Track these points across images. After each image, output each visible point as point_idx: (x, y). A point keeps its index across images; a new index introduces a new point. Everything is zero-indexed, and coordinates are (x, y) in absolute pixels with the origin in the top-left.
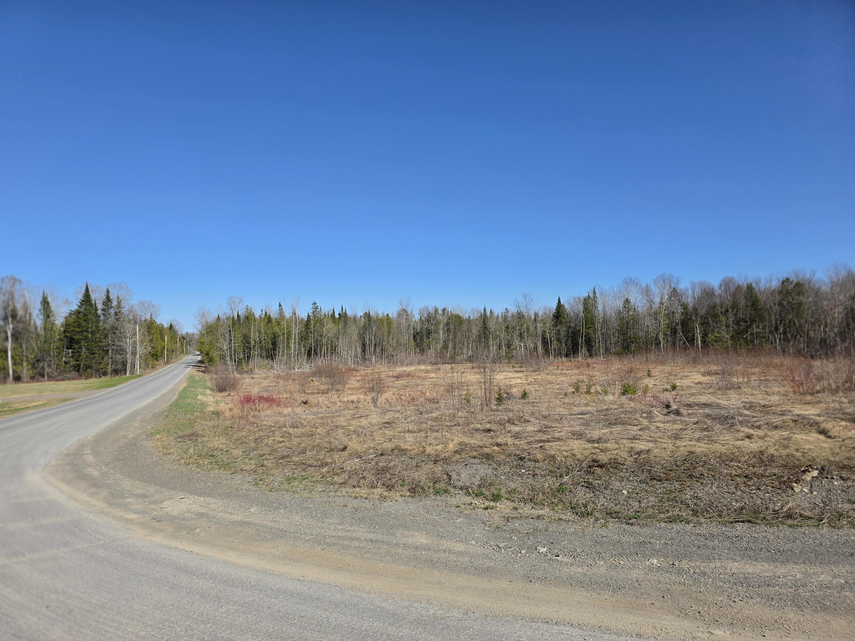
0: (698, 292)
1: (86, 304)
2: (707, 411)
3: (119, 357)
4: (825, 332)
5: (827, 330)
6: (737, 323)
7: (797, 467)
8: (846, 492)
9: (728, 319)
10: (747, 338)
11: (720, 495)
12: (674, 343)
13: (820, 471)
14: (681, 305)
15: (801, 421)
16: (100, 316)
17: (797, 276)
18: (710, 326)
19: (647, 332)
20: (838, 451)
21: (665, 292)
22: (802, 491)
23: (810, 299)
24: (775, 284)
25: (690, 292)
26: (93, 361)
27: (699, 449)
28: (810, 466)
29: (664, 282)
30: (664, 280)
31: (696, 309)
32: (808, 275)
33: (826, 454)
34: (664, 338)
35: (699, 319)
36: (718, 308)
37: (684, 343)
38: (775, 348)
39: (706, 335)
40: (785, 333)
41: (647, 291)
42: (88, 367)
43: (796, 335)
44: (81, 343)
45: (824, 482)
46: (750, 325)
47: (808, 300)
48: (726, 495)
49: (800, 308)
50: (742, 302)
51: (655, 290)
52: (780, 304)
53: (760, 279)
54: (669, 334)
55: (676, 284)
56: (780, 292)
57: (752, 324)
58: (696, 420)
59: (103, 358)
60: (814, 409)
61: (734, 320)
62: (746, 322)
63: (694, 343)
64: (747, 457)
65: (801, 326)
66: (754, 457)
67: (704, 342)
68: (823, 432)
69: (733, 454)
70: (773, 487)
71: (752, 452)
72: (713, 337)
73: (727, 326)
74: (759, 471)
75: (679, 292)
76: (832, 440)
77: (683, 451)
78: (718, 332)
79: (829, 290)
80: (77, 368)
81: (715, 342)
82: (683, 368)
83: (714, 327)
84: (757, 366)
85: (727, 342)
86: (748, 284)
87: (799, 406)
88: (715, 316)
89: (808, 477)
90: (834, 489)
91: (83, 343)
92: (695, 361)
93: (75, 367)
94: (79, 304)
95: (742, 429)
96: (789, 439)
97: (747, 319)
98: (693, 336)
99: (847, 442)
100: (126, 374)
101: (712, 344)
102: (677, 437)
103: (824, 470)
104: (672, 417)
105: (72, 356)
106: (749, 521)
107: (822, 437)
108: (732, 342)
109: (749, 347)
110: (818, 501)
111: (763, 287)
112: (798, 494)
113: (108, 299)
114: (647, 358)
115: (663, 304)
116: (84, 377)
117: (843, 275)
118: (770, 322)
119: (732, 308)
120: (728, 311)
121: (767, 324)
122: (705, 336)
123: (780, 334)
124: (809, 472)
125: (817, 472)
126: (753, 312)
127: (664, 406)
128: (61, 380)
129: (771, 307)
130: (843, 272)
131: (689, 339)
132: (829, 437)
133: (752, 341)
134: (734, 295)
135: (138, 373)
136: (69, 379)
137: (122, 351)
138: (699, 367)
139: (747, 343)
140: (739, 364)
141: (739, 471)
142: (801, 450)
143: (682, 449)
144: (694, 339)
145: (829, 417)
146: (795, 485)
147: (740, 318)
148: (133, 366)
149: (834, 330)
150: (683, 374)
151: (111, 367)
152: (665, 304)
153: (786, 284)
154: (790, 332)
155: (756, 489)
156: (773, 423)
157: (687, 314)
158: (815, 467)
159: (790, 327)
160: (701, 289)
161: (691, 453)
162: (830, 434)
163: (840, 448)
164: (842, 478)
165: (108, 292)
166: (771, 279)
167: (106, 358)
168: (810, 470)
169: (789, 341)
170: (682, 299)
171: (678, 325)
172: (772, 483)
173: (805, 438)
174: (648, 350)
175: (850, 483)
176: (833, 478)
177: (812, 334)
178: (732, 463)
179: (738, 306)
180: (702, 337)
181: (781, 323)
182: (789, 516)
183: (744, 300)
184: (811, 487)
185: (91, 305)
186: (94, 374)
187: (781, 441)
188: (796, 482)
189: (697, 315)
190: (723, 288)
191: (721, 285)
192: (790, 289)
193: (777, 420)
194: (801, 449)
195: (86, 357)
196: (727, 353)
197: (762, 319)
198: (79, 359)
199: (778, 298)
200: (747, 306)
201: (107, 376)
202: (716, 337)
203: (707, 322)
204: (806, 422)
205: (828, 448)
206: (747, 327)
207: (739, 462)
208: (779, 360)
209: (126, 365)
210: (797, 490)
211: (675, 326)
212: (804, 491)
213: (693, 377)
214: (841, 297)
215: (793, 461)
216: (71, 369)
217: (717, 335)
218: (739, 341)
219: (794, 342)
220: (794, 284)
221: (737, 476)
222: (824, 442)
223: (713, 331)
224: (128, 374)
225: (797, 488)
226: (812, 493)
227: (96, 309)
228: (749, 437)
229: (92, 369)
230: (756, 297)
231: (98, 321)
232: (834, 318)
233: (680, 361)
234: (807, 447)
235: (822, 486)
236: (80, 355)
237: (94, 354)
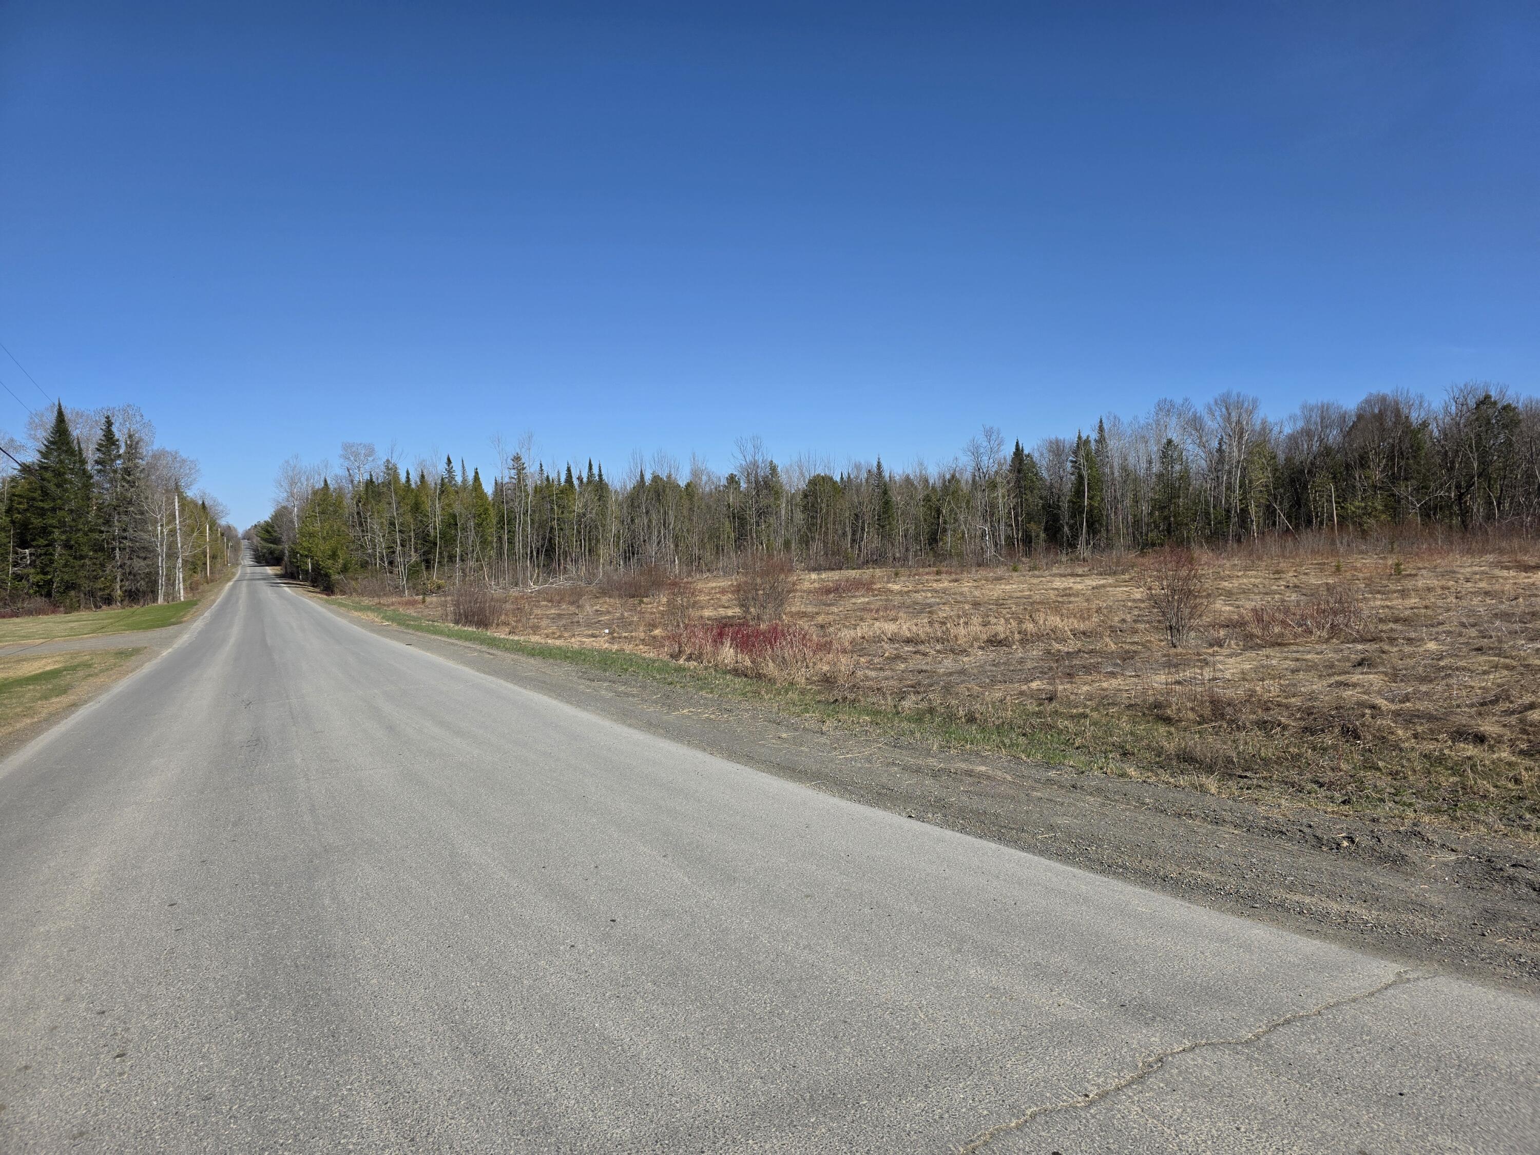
1: (59, 449)
3: (139, 564)
16: (91, 477)
26: (82, 573)
29: (1227, 409)
30: (1226, 403)
34: (1257, 512)
37: (1283, 522)
42: (70, 586)
44: (52, 532)
47: (1523, 436)
49: (1509, 451)
51: (1211, 424)
56: (1473, 423)
59: (103, 565)
80: (45, 590)
91: (56, 534)
93: (39, 586)
94: (43, 449)
100: (155, 600)
105: (32, 563)
113: (109, 439)
116: (62, 609)
128: (11, 616)
135: (182, 599)
136: (30, 613)
137: (147, 552)
147: (1394, 473)
148: (171, 582)
151: (121, 587)
153: (1484, 407)
165: (109, 423)
167: (109, 567)
185: (71, 452)
186: (83, 601)
192: (1491, 416)
195: (66, 565)
198: (48, 569)
199: (1466, 433)
201: (114, 606)
209: (156, 582)
216: (31, 591)
220: (1499, 407)
224: (160, 600)
227: (83, 462)
229: (79, 592)
231: (87, 486)
236: (52, 561)
237: (82, 557)
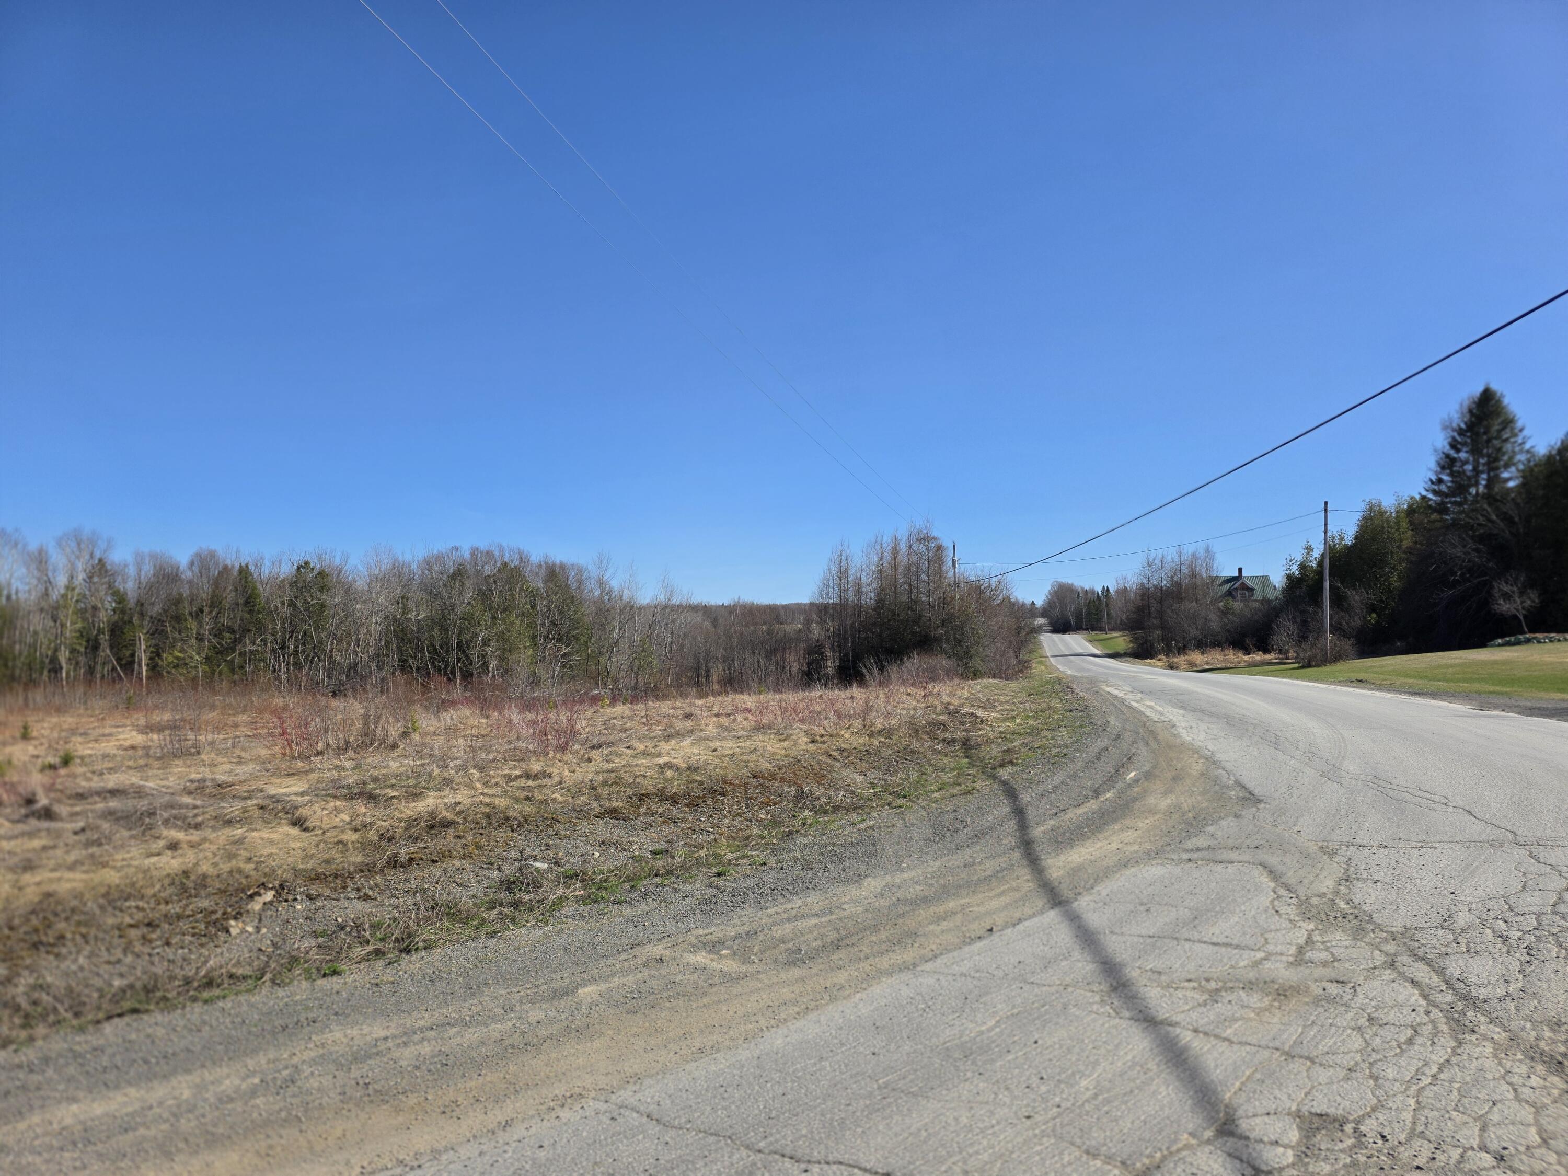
0: (148, 570)
2: (113, 804)
4: (356, 652)
5: (359, 650)
6: (218, 634)
7: (243, 891)
8: (311, 920)
9: (201, 626)
10: (232, 661)
11: (91, 971)
12: (91, 670)
13: (277, 892)
14: (113, 594)
15: (271, 807)
17: (320, 558)
18: (167, 638)
19: (33, 646)
20: (314, 851)
21: (80, 566)
22: (243, 931)
23: (337, 600)
24: (286, 570)
25: (132, 571)
27: (68, 886)
28: (263, 884)
29: (79, 544)
30: (79, 540)
31: (142, 605)
32: (337, 561)
33: (295, 860)
34: (70, 659)
35: (146, 623)
36: (186, 604)
37: (114, 669)
38: (278, 679)
39: (159, 655)
40: (296, 653)
41: (40, 560)
43: (313, 658)
45: (280, 909)
46: (239, 638)
47: (335, 599)
48: (104, 969)
49: (322, 612)
50: (229, 596)
51: (58, 559)
52: (292, 604)
53: (263, 558)
54: (82, 650)
55: (105, 551)
56: (293, 584)
57: (243, 637)
58: (81, 824)
60: (301, 783)
61: (213, 628)
62: (234, 632)
63: (133, 670)
64: (158, 887)
65: (321, 643)
66: (172, 884)
67: (153, 667)
68: (298, 823)
69: (133, 885)
70: (193, 935)
71: (168, 875)
72: (170, 659)
73: (200, 639)
74: (174, 909)
75: (109, 567)
76: (308, 834)
77: (31, 895)
78: (182, 650)
79: (366, 588)
81: (174, 667)
82: (103, 719)
83: (174, 639)
84: (244, 711)
85: (196, 667)
86: (241, 566)
87: (278, 781)
88: (178, 618)
89: (256, 906)
90: (294, 918)
92: (130, 705)
95: (165, 832)
96: (240, 841)
97: (236, 627)
98: (133, 655)
99: (328, 834)
101: (168, 672)
102: (28, 866)
103: (283, 889)
104: (34, 823)
106: (135, 1011)
107: (295, 831)
108: (206, 668)
109: (236, 677)
110: (266, 945)
111: (267, 572)
112: (236, 938)
114: (26, 699)
115: (73, 589)
117: (386, 564)
118: (274, 634)
119: (210, 607)
120: (202, 611)
121: (270, 638)
122: (156, 654)
123: (289, 656)
124: (260, 895)
125: (273, 892)
126: (248, 616)
127: (22, 802)
129: (277, 609)
130: (386, 561)
131: (124, 662)
132: (306, 830)
133: (242, 667)
134: (216, 584)
138: (136, 716)
139: (233, 671)
140: (213, 707)
141: (139, 916)
142: (255, 859)
143: (29, 890)
144: (133, 662)
145: (316, 795)
146: (233, 923)
147: (223, 625)
149: (368, 652)
150: (101, 731)
152: (77, 591)
153: (303, 570)
154: (304, 652)
155: (163, 946)
156: (225, 815)
157: (123, 612)
158: (271, 886)
159: (304, 644)
160: (155, 566)
161: (49, 895)
162: (308, 824)
163: (317, 846)
164: (310, 897)
166: (281, 560)
168: (262, 891)
169: (301, 667)
170: (115, 581)
171: (103, 633)
172: (193, 928)
173: (266, 835)
174: (31, 683)
175: (319, 903)
176: (295, 899)
177: (336, 656)
178: (127, 904)
179: (221, 603)
180: (151, 659)
181: (291, 637)
182: (209, 983)
183: (233, 594)
184: (260, 920)
187: (227, 847)
188: (235, 918)
189: (142, 615)
190: (196, 569)
191: (192, 563)
192: (309, 579)
193: (233, 808)
194: (255, 856)
196: (195, 688)
197: (261, 629)
199: (288, 593)
200: (237, 604)
202: (177, 658)
203: (163, 631)
204: (280, 807)
205: (300, 848)
206: (235, 640)
207: (142, 897)
208: (282, 699)
210: (234, 931)
211: (97, 635)
212: (247, 931)
213: (121, 737)
214: (381, 600)
215: (238, 880)
217: (180, 655)
218: (219, 666)
219: (310, 669)
220: (315, 572)
221: (131, 926)
222: (295, 839)
223: (173, 647)
225: (235, 927)
226: (258, 932)
228: (173, 846)
230: (254, 589)
232: (369, 632)
233: (98, 704)
234: (266, 852)
235: (277, 917)
